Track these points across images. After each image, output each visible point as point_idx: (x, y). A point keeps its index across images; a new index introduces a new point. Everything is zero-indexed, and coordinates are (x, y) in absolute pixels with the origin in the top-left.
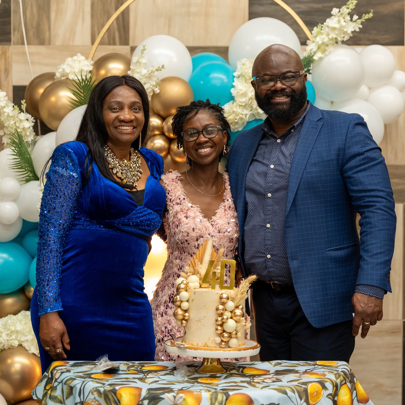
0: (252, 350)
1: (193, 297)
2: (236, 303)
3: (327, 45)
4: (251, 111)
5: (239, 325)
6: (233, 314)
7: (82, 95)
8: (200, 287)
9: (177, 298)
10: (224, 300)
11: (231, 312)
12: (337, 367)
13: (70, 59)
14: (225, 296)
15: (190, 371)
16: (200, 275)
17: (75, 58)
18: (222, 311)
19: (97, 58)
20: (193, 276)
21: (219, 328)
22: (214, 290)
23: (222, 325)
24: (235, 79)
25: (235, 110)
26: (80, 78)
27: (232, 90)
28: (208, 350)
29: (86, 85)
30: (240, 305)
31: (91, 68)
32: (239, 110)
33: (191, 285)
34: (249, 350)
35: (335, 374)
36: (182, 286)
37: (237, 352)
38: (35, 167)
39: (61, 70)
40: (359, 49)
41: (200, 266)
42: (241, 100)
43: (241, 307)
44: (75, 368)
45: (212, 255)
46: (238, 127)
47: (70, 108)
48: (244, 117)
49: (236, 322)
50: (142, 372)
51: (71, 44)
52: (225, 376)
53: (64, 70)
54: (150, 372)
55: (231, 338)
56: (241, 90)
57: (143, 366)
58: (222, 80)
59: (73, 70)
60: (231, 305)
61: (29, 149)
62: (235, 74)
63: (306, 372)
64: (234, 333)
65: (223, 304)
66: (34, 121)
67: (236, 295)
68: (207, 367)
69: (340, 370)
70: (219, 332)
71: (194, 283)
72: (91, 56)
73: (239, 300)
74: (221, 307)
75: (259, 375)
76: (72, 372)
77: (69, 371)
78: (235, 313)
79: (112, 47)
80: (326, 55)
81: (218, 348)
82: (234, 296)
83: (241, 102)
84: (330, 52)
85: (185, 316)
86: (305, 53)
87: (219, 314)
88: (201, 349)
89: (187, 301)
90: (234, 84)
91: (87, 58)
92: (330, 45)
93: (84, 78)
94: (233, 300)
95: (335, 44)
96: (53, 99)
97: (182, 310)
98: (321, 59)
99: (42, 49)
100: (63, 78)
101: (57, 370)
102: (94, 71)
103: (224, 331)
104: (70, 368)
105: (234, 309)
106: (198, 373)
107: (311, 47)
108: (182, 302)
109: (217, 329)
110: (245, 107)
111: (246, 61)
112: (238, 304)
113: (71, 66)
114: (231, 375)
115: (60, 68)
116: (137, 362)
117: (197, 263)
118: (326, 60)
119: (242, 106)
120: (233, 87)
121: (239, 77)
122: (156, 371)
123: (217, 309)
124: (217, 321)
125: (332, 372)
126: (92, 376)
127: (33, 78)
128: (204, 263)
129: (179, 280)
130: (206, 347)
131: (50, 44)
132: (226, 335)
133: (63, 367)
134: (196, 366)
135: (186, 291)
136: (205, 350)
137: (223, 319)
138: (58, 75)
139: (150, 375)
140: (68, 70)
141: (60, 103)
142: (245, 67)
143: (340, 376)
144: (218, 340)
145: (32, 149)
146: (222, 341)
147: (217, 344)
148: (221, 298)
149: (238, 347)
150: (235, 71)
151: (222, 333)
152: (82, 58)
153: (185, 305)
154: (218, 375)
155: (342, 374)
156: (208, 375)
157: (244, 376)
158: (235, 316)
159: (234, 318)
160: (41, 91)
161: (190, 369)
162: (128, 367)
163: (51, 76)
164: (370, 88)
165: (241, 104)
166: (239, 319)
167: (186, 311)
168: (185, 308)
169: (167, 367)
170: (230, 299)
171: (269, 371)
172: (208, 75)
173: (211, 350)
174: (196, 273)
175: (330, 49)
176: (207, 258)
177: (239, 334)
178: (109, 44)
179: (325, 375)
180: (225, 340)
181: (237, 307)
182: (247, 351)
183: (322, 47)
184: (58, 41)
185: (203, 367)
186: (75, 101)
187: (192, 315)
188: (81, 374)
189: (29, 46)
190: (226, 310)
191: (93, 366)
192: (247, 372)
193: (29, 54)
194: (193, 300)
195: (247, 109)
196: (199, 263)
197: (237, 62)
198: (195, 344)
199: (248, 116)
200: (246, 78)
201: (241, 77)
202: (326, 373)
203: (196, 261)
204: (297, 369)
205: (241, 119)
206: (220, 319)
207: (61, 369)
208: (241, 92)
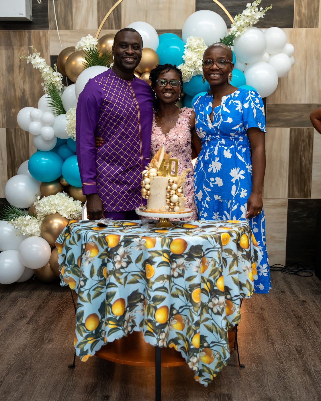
0: (188, 213)
1: (152, 181)
2: (178, 185)
3: (243, 27)
4: (195, 69)
5: (180, 198)
6: (176, 192)
7: (91, 60)
8: (157, 175)
9: (143, 183)
10: (171, 183)
11: (175, 190)
12: (239, 224)
13: (84, 38)
14: (171, 181)
15: (151, 226)
16: (157, 168)
17: (87, 37)
18: (170, 190)
19: (100, 37)
20: (153, 169)
21: (168, 200)
22: (165, 177)
23: (169, 198)
24: (185, 49)
25: (185, 69)
26: (89, 50)
27: (183, 57)
28: (161, 213)
29: (93, 54)
30: (181, 186)
31: (96, 43)
32: (187, 69)
33: (151, 174)
34: (186, 213)
35: (239, 228)
36: (146, 175)
37: (178, 214)
38: (63, 105)
39: (78, 45)
40: (264, 30)
41: (157, 162)
42: (188, 63)
43: (181, 187)
44: (83, 224)
45: (165, 156)
46: (187, 80)
47: (84, 68)
48: (190, 73)
49: (178, 196)
50: (122, 226)
51: (85, 29)
52: (171, 228)
53: (80, 44)
54: (127, 226)
55: (175, 206)
56: (188, 56)
57: (124, 223)
58: (177, 50)
59: (85, 45)
60: (175, 186)
61: (60, 94)
62: (185, 46)
63: (221, 227)
64: (177, 203)
65: (171, 185)
66: (63, 77)
67: (178, 180)
68: (161, 223)
69: (241, 226)
70: (168, 202)
71: (153, 173)
72: (97, 36)
73: (180, 183)
74: (169, 187)
75: (193, 229)
76: (81, 226)
77: (79, 226)
78: (177, 191)
79: (111, 31)
80: (243, 34)
81: (168, 212)
82: (177, 181)
83: (188, 64)
84: (245, 31)
85: (147, 193)
86: (229, 32)
87: (168, 192)
88: (157, 213)
89: (149, 184)
90: (184, 52)
91: (94, 37)
92: (245, 27)
93: (92, 49)
94: (176, 183)
95: (249, 26)
96: (74, 63)
97: (146, 189)
98: (239, 36)
99: (67, 32)
100: (79, 50)
101: (72, 225)
102: (99, 45)
103: (171, 202)
104: (80, 224)
105: (177, 189)
106: (156, 227)
107: (234, 28)
108: (146, 184)
109: (167, 201)
110: (191, 67)
111: (192, 38)
112: (180, 186)
113: (84, 42)
114: (176, 228)
115: (77, 44)
116: (120, 221)
117: (155, 161)
118: (242, 37)
119: (189, 66)
120: (184, 54)
121: (187, 48)
122: (130, 226)
123: (167, 189)
124: (166, 195)
125: (236, 227)
126: (92, 229)
127: (62, 50)
128: (159, 161)
129: (145, 171)
130: (160, 211)
131: (72, 29)
132: (172, 204)
133: (76, 224)
134: (155, 223)
135: (149, 178)
136: (159, 213)
137: (170, 194)
138: (77, 48)
139: (127, 228)
140: (82, 45)
141: (78, 66)
142: (191, 42)
143: (241, 229)
144: (167, 207)
145: (62, 94)
146: (170, 208)
147: (166, 209)
148: (169, 182)
149: (180, 212)
150: (185, 45)
151: (169, 203)
152: (92, 37)
153: (148, 186)
154: (168, 228)
155: (243, 227)
156: (162, 228)
157: (184, 228)
158: (178, 193)
159: (177, 194)
160: (67, 58)
161: (151, 225)
162: (114, 224)
163: (73, 48)
164: (270, 55)
165: (188, 65)
166: (180, 195)
167: (148, 190)
168: (148, 188)
169: (138, 224)
170: (175, 182)
171: (199, 226)
172: (168, 46)
173: (163, 213)
174: (155, 167)
175: (245, 29)
176: (161, 158)
177: (180, 204)
178: (109, 29)
179: (232, 228)
180: (171, 207)
181: (179, 187)
182: (185, 214)
183: (240, 28)
184: (78, 27)
185: (159, 223)
186: (87, 64)
187: (151, 192)
188: (86, 228)
189: (60, 30)
190: (172, 189)
191: (93, 223)
192: (186, 226)
193: (60, 35)
194: (152, 183)
195: (192, 68)
196: (157, 161)
197: (187, 38)
198: (154, 210)
199: (193, 73)
200: (192, 49)
201: (188, 48)
202: (233, 227)
203: (155, 160)
204: (215, 225)
205: (189, 74)
206: (168, 194)
207: (74, 225)
208: (189, 58)
